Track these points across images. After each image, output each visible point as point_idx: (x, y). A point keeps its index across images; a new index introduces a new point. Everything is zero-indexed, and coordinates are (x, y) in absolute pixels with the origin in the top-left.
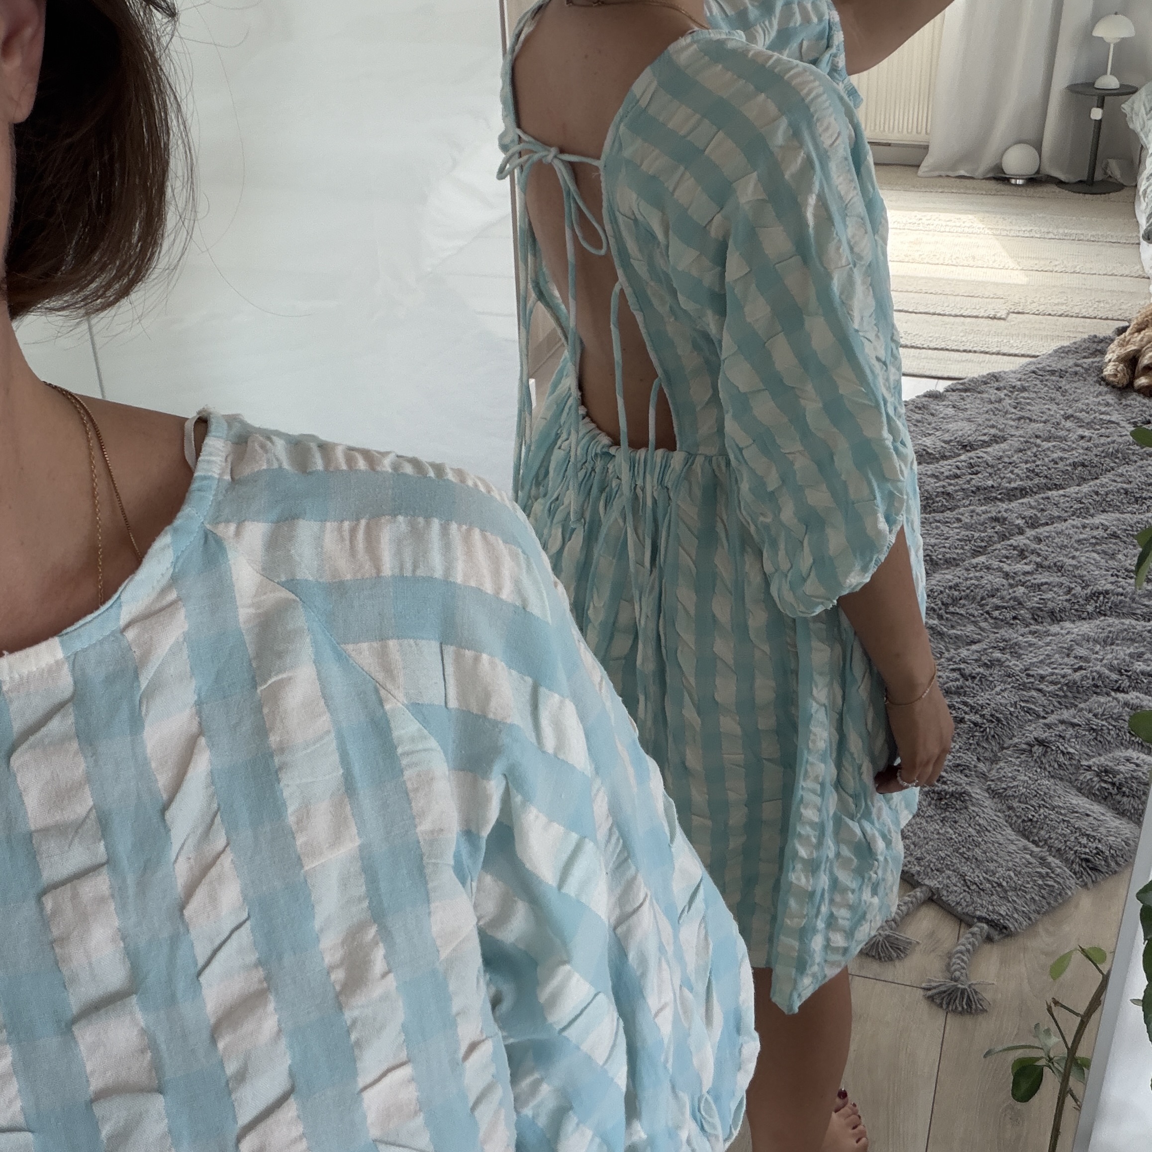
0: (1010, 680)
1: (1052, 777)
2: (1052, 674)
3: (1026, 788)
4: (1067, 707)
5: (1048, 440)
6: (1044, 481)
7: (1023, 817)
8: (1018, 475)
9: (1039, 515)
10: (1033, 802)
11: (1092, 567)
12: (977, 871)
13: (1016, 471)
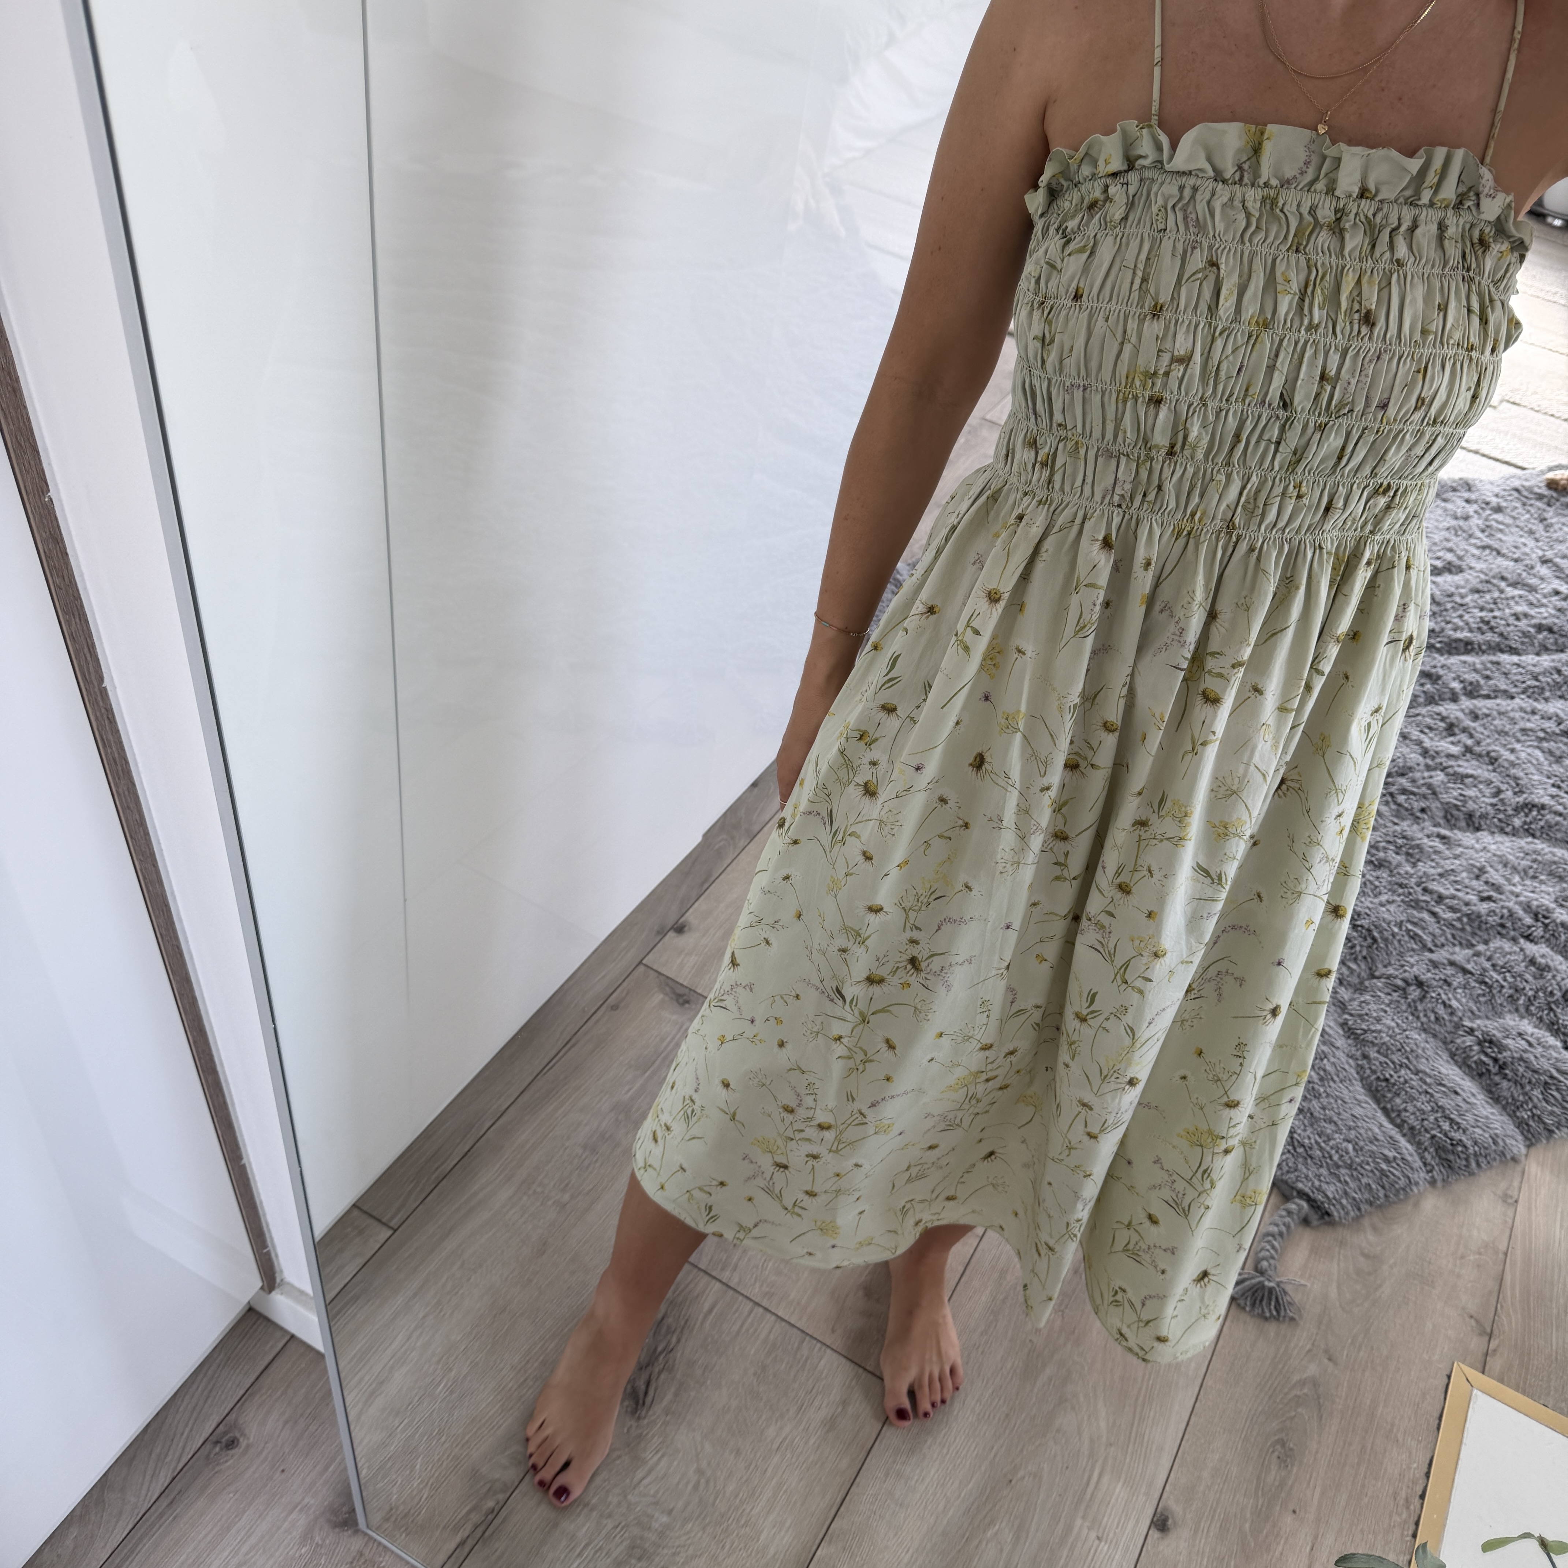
0: (1401, 891)
1: (1425, 1030)
2: (1453, 897)
3: (1391, 1037)
4: (1461, 944)
5: (1514, 585)
6: (1498, 640)
7: (1379, 1074)
8: (1467, 624)
9: (1482, 682)
10: (1394, 1057)
11: (1532, 770)
12: (1309, 1130)
13: (1467, 617)
